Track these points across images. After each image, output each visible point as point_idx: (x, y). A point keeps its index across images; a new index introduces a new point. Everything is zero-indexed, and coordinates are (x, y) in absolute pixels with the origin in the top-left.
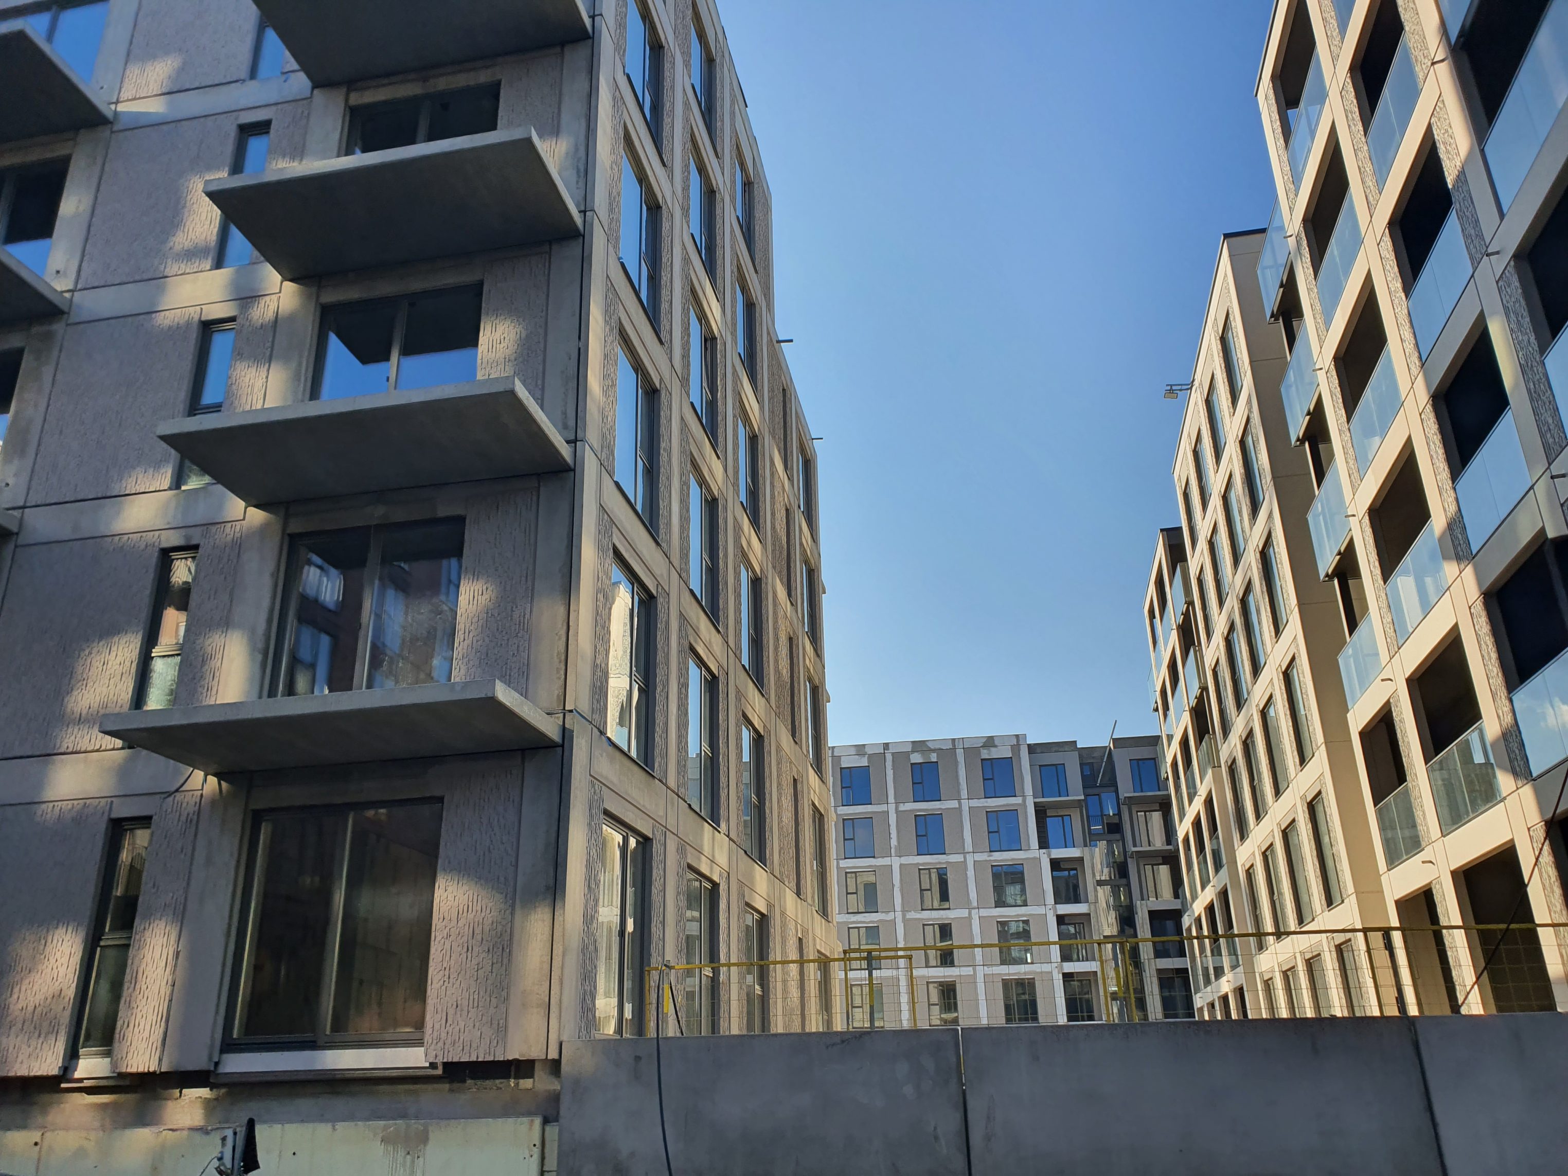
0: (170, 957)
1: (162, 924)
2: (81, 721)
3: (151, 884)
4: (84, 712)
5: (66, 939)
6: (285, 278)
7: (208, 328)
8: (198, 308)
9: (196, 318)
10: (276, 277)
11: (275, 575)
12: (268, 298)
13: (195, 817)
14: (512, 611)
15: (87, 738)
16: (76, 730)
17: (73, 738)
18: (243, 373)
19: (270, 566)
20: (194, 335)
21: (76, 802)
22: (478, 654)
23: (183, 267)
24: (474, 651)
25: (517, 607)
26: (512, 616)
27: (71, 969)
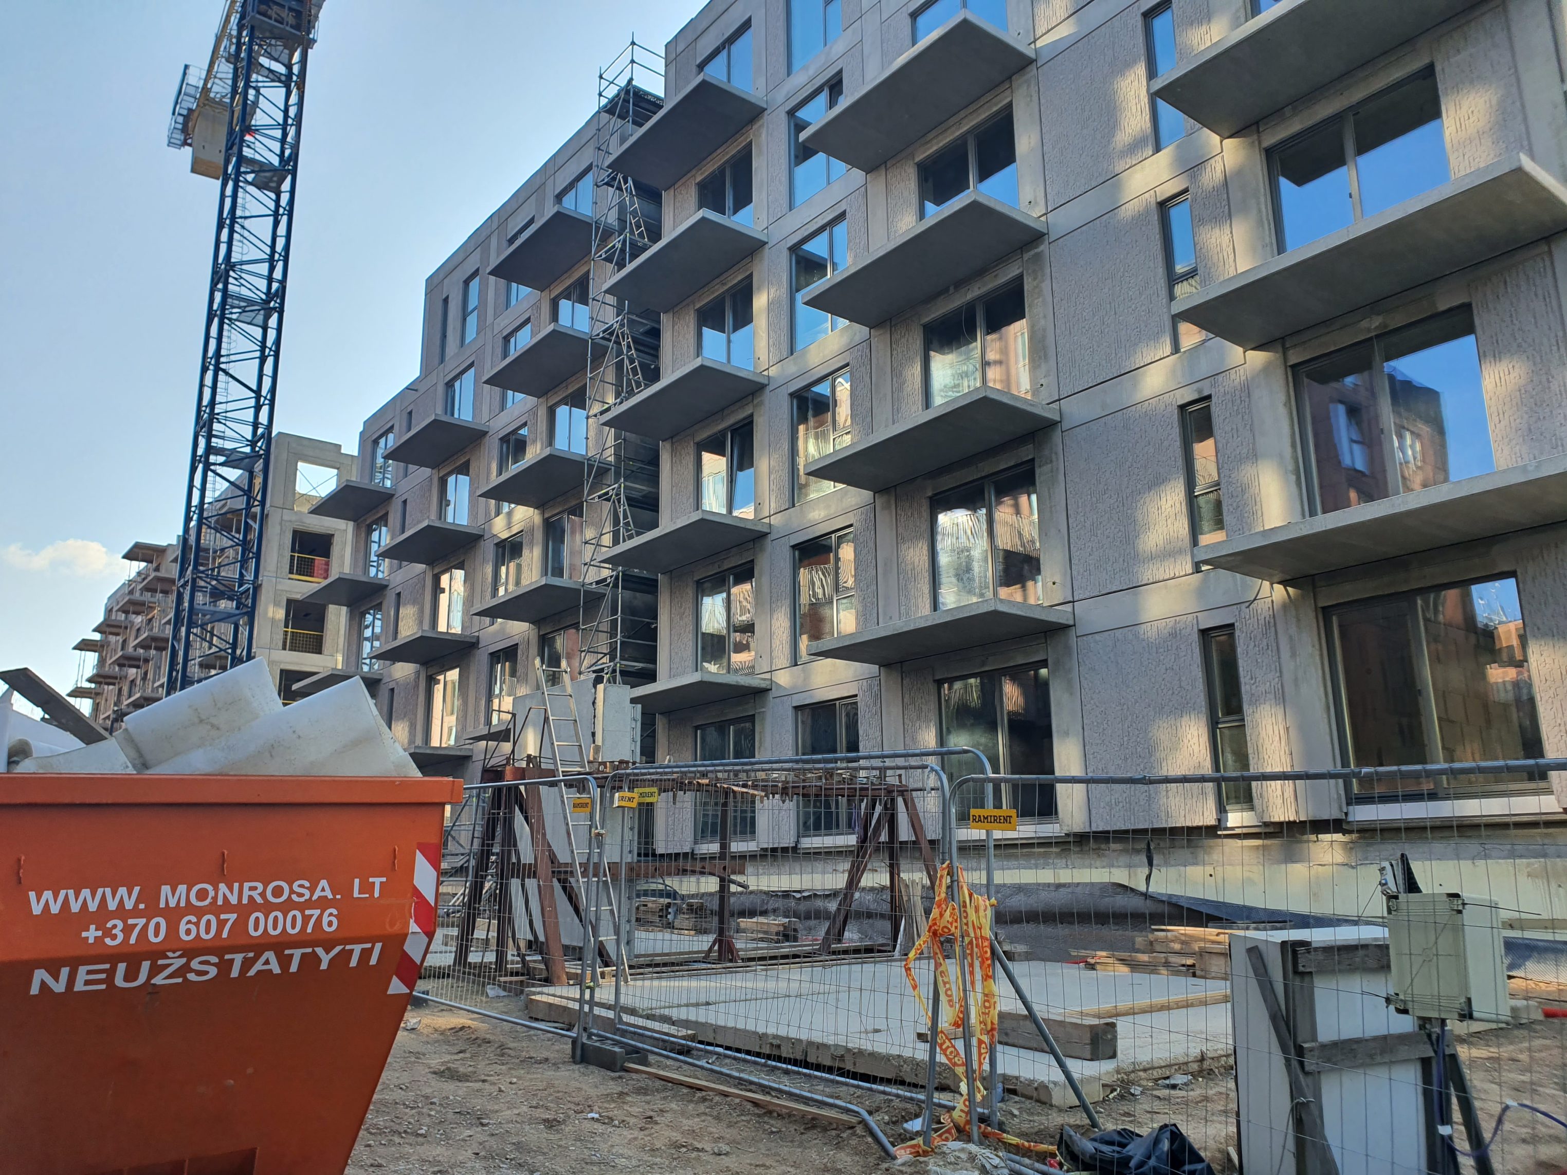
0: (1282, 732)
1: (1267, 707)
2: (1152, 558)
3: (1249, 677)
4: (1153, 550)
5: (1192, 725)
6: (1223, 138)
7: (1164, 206)
8: (1152, 192)
9: (1153, 201)
10: (1216, 138)
11: (1287, 403)
12: (1213, 161)
13: (1272, 621)
14: (1549, 382)
15: (1162, 569)
16: (1151, 566)
17: (1150, 571)
18: (1209, 236)
19: (1281, 397)
20: (1155, 218)
21: (1168, 620)
22: (1519, 432)
23: (1130, 161)
24: (1513, 430)
25: (1553, 377)
26: (1549, 388)
27: (1203, 747)
